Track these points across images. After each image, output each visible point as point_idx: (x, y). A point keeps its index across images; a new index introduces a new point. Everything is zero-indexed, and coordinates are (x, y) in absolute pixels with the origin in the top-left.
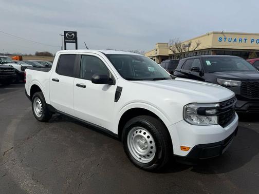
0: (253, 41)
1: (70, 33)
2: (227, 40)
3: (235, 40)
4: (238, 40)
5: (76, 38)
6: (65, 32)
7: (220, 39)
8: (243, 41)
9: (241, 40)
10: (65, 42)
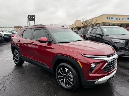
0: (123, 19)
1: (31, 16)
2: (110, 18)
3: (115, 19)
4: (116, 19)
5: (34, 19)
6: (29, 16)
7: (107, 18)
8: (118, 19)
9: (117, 18)
10: (29, 21)
